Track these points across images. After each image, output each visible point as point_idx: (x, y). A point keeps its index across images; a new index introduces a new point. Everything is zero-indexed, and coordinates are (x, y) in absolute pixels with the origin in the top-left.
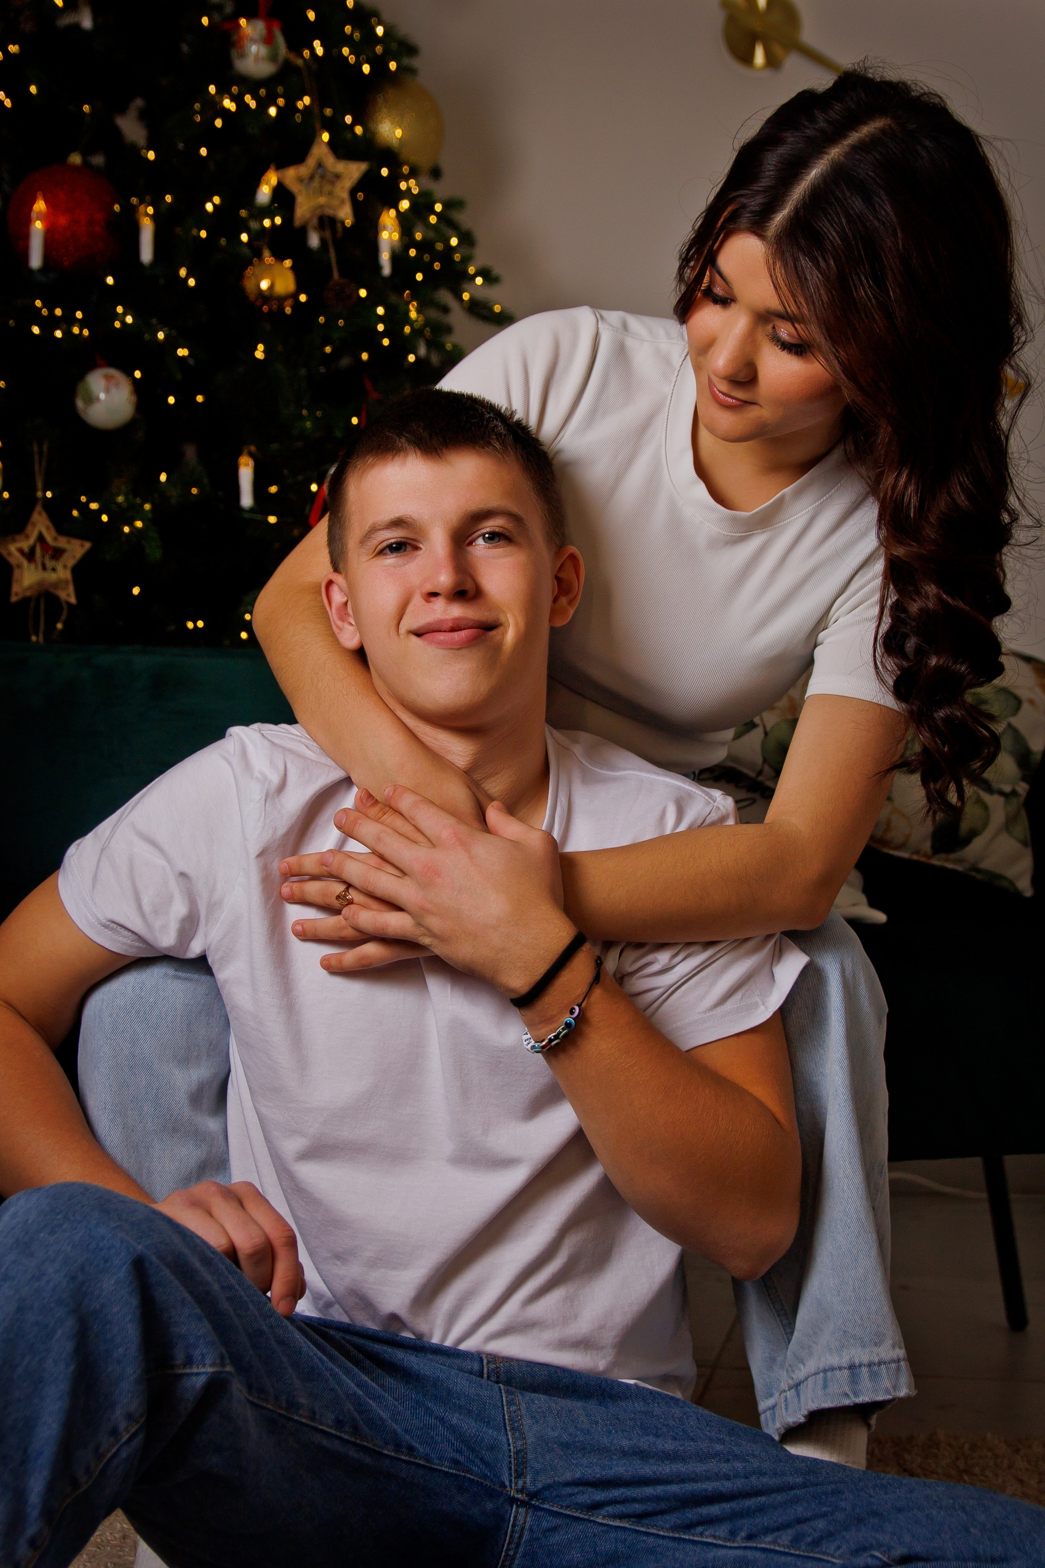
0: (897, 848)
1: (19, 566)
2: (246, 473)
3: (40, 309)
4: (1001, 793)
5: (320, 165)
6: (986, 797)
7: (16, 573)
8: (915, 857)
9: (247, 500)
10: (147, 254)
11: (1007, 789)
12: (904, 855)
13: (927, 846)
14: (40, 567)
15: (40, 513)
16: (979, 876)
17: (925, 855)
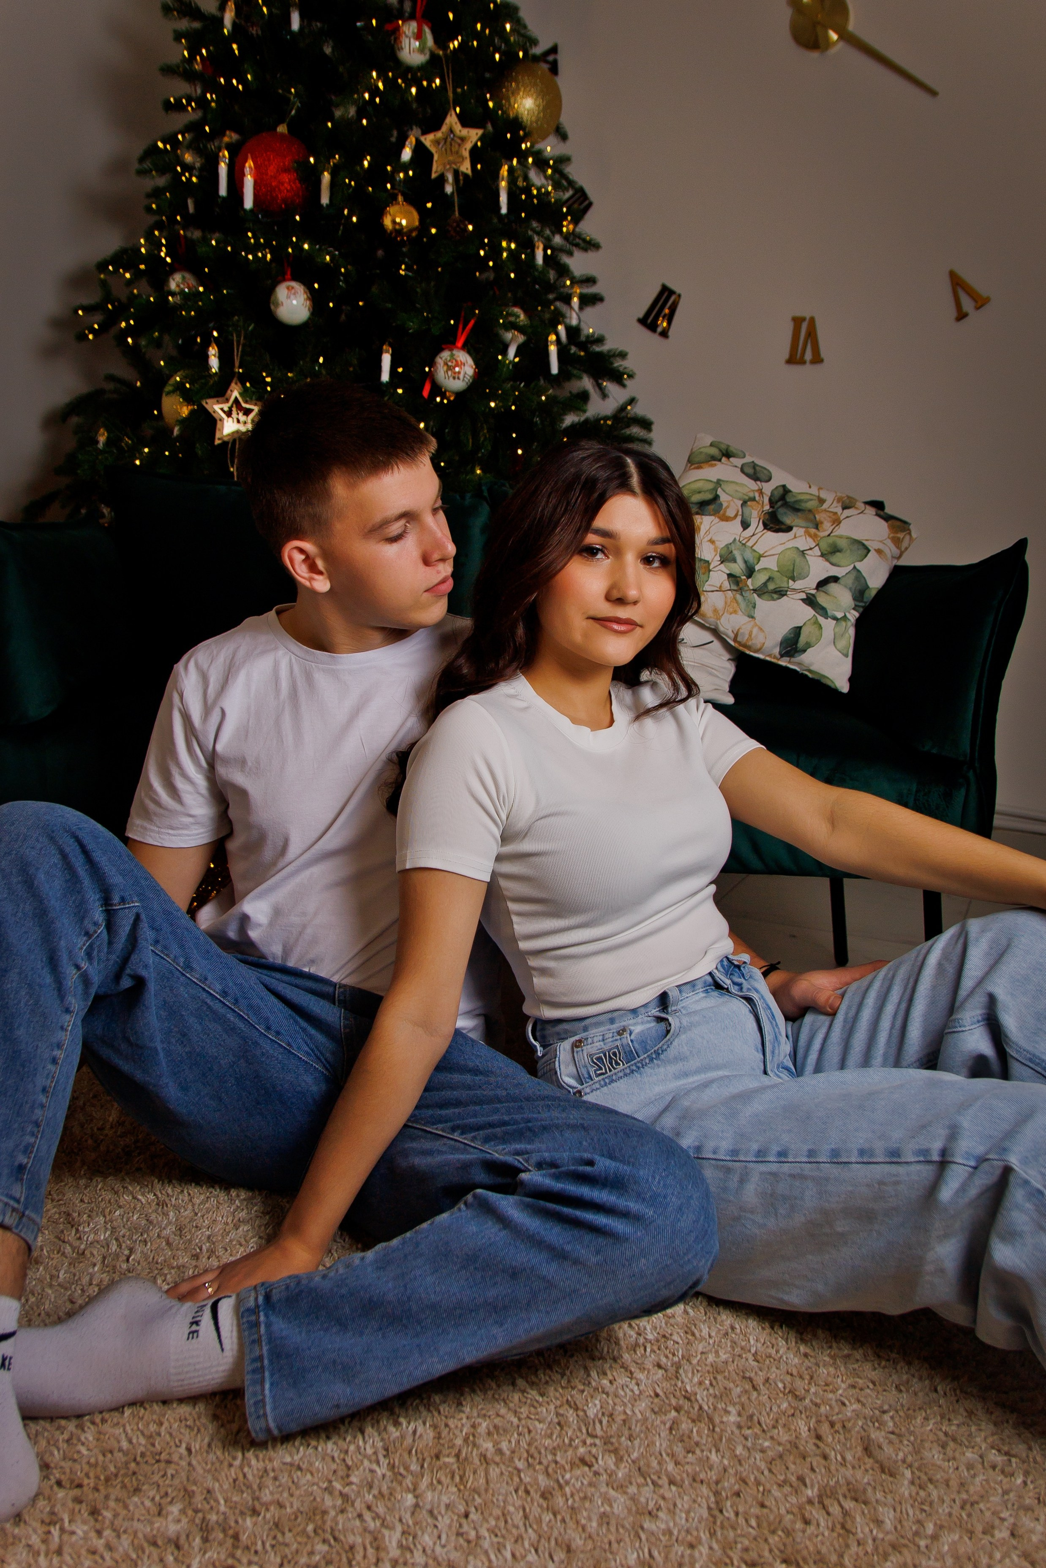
0: (756, 651)
1: (221, 420)
2: (386, 360)
3: (250, 238)
4: (835, 618)
5: (451, 131)
6: (821, 619)
7: (219, 425)
8: (768, 659)
9: (385, 377)
10: (325, 200)
11: (839, 615)
12: (761, 656)
13: (776, 651)
14: (235, 420)
15: (236, 384)
16: (810, 675)
17: (775, 657)
